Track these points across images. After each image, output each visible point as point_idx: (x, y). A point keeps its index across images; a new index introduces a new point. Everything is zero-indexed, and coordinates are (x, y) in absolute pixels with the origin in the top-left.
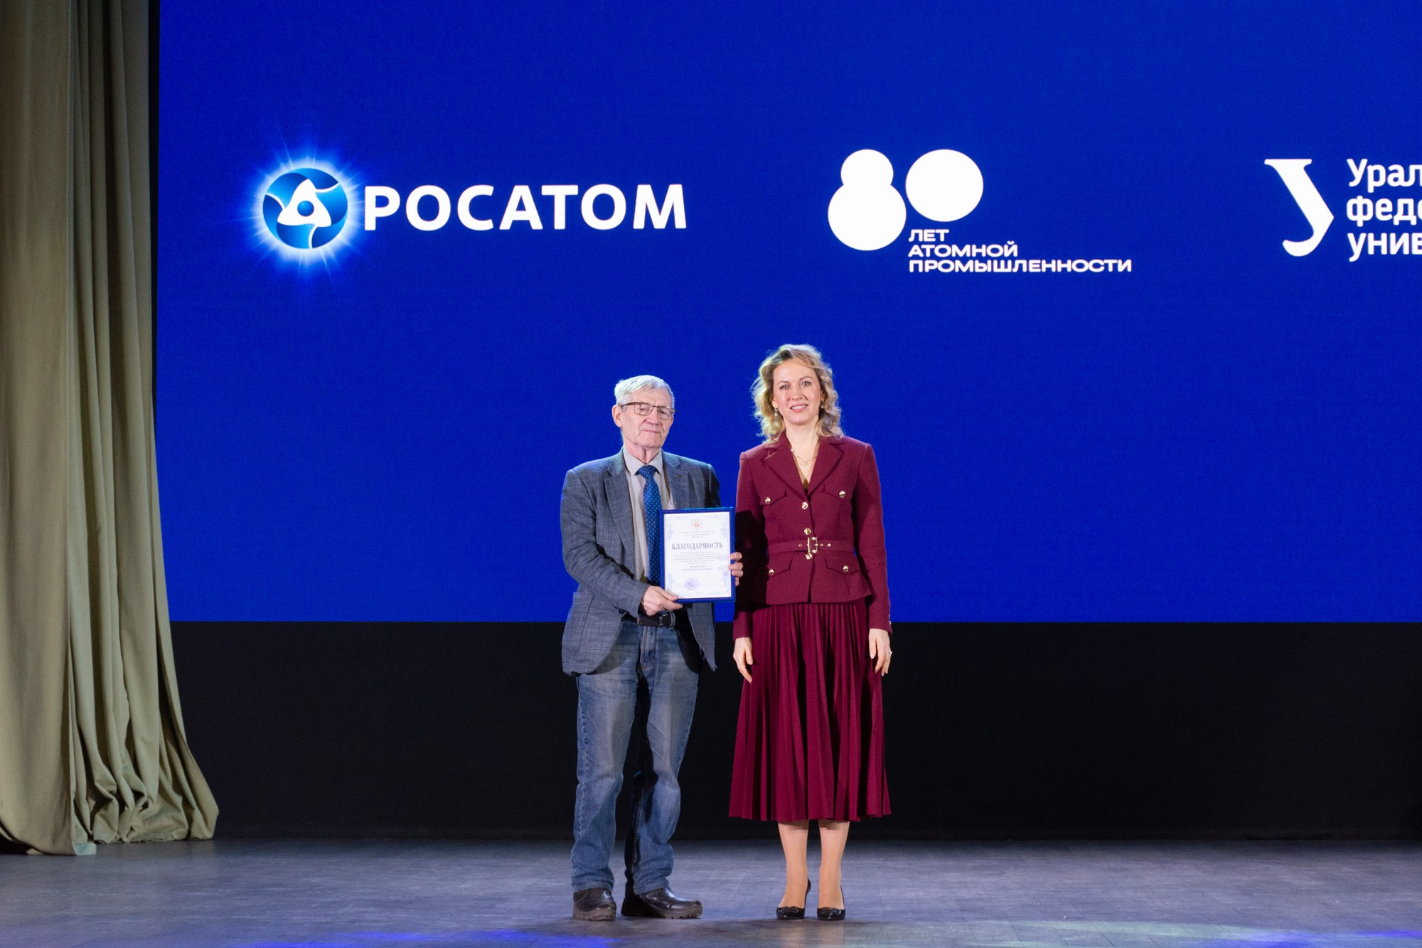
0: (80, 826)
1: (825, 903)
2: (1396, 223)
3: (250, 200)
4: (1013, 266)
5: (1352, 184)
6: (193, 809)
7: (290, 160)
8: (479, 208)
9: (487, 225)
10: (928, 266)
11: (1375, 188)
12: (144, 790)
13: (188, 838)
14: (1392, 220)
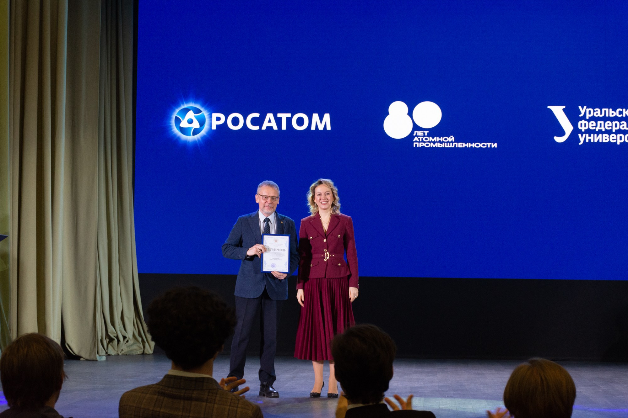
0: (103, 349)
1: (331, 391)
2: (597, 130)
3: (170, 118)
4: (452, 145)
5: (581, 116)
6: (145, 343)
7: (185, 103)
8: (254, 122)
9: (257, 128)
10: (421, 145)
11: (589, 117)
12: (127, 336)
13: (143, 354)
14: (595, 129)
